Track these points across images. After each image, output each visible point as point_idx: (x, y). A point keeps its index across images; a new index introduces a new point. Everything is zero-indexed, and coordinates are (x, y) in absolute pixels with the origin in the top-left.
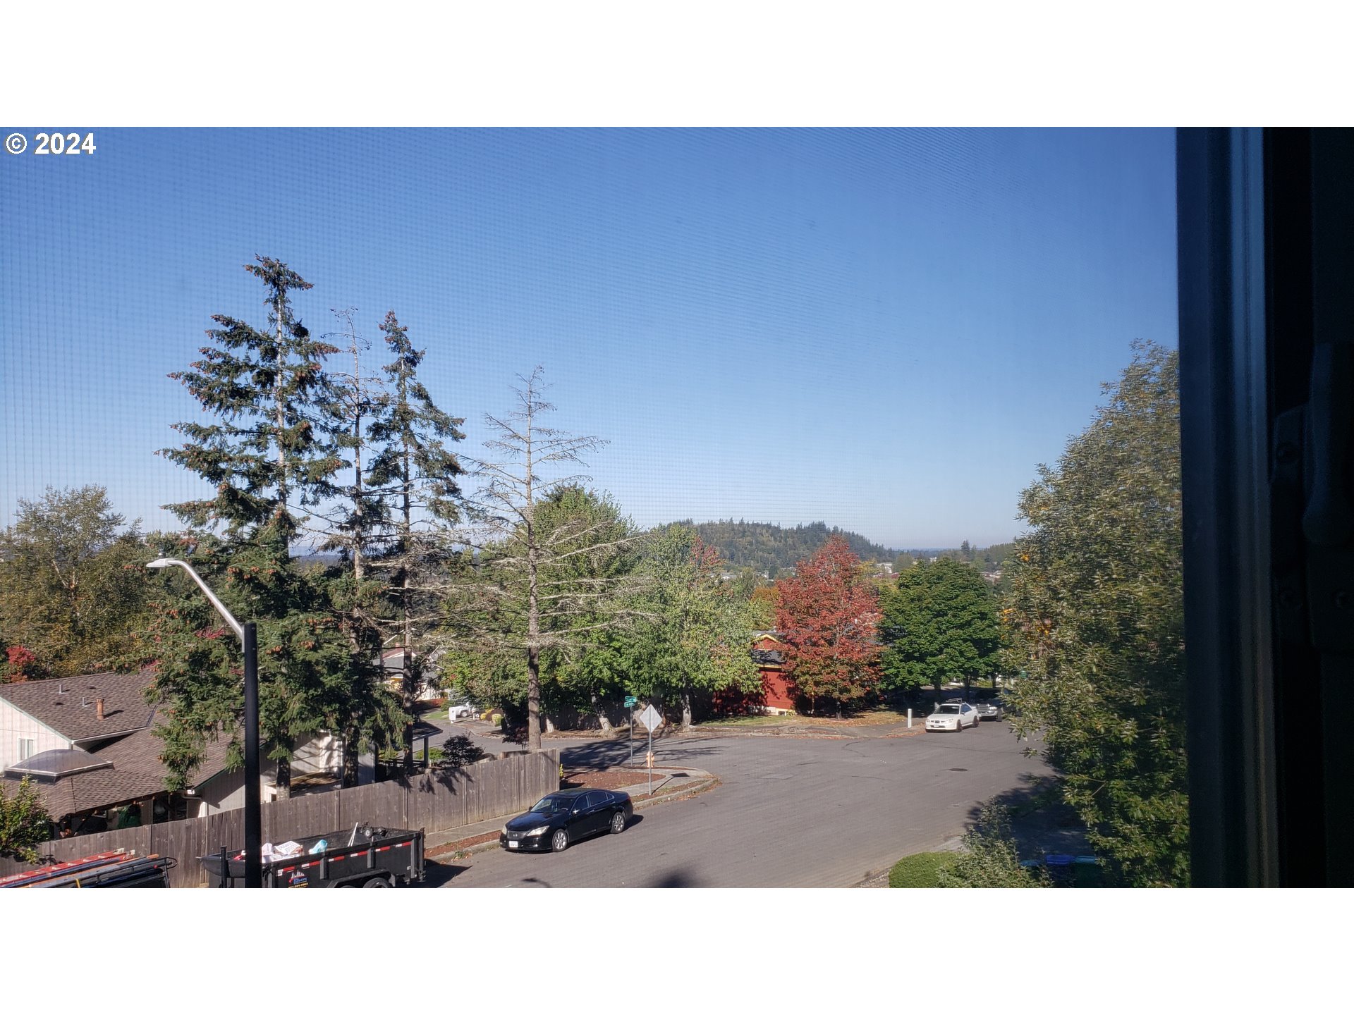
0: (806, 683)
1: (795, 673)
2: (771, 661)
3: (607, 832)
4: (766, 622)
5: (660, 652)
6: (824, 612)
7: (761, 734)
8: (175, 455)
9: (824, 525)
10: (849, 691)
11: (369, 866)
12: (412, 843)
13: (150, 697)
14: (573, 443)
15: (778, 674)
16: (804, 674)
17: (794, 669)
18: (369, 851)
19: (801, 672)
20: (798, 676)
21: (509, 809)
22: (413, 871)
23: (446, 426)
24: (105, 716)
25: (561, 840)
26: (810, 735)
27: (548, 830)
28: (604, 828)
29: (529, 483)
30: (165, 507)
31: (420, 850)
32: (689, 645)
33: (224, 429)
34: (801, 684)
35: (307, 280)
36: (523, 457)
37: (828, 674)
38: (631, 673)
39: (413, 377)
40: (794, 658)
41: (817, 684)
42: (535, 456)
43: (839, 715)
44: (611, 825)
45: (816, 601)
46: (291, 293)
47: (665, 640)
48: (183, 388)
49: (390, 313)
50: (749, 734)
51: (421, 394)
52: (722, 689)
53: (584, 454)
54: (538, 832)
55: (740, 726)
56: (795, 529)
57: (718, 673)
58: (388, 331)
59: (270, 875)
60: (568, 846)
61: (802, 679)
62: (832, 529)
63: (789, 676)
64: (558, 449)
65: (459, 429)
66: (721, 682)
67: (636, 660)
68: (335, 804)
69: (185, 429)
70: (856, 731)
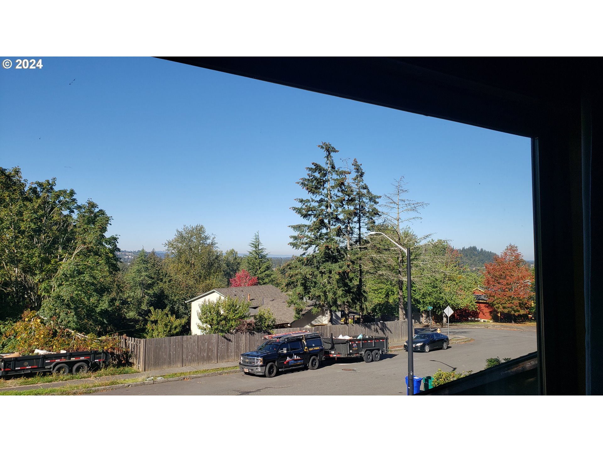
0: (499, 308)
1: (494, 303)
2: (482, 300)
3: (441, 349)
4: (480, 282)
5: (434, 292)
6: (508, 277)
7: (479, 327)
8: (295, 209)
9: (476, 248)
10: (519, 311)
11: (373, 346)
12: (385, 340)
13: (282, 290)
14: (415, 205)
15: (485, 305)
16: (498, 304)
17: (493, 301)
18: (373, 341)
19: (497, 303)
20: (495, 304)
21: (398, 340)
22: (385, 350)
23: (373, 199)
24: (250, 300)
25: (427, 348)
26: (502, 328)
27: (423, 344)
28: (441, 347)
29: (398, 220)
30: (289, 226)
31: (387, 343)
32: (447, 290)
33: (311, 200)
34: (497, 308)
35: (337, 149)
36: (396, 210)
37: (509, 304)
38: (421, 301)
39: (363, 182)
40: (494, 296)
41: (504, 308)
42: (401, 210)
43: (513, 322)
44: (443, 346)
45: (504, 273)
46: (332, 154)
47: (437, 287)
48: (300, 187)
49: (355, 159)
50: (474, 327)
51: (365, 188)
52: (462, 308)
53: (419, 209)
54: (419, 345)
55: (469, 324)
56: (461, 249)
57: (460, 301)
58: (355, 166)
59: (348, 343)
60: (430, 351)
61: (497, 306)
62: (480, 250)
63: (489, 305)
64: (409, 207)
65: (377, 200)
66: (461, 305)
67: (423, 295)
68: (347, 329)
69: (298, 200)
70: (523, 328)
